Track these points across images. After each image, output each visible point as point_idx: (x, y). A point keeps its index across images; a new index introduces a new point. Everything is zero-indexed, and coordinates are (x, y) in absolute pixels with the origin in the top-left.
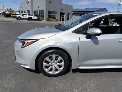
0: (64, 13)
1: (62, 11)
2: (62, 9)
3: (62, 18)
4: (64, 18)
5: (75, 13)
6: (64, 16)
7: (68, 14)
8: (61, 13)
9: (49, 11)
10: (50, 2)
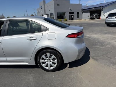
0: (73, 12)
1: (71, 10)
2: (70, 9)
3: (72, 17)
4: (73, 17)
5: (85, 10)
6: (73, 16)
7: (78, 13)
8: (70, 13)
9: (57, 13)
10: (58, 5)
